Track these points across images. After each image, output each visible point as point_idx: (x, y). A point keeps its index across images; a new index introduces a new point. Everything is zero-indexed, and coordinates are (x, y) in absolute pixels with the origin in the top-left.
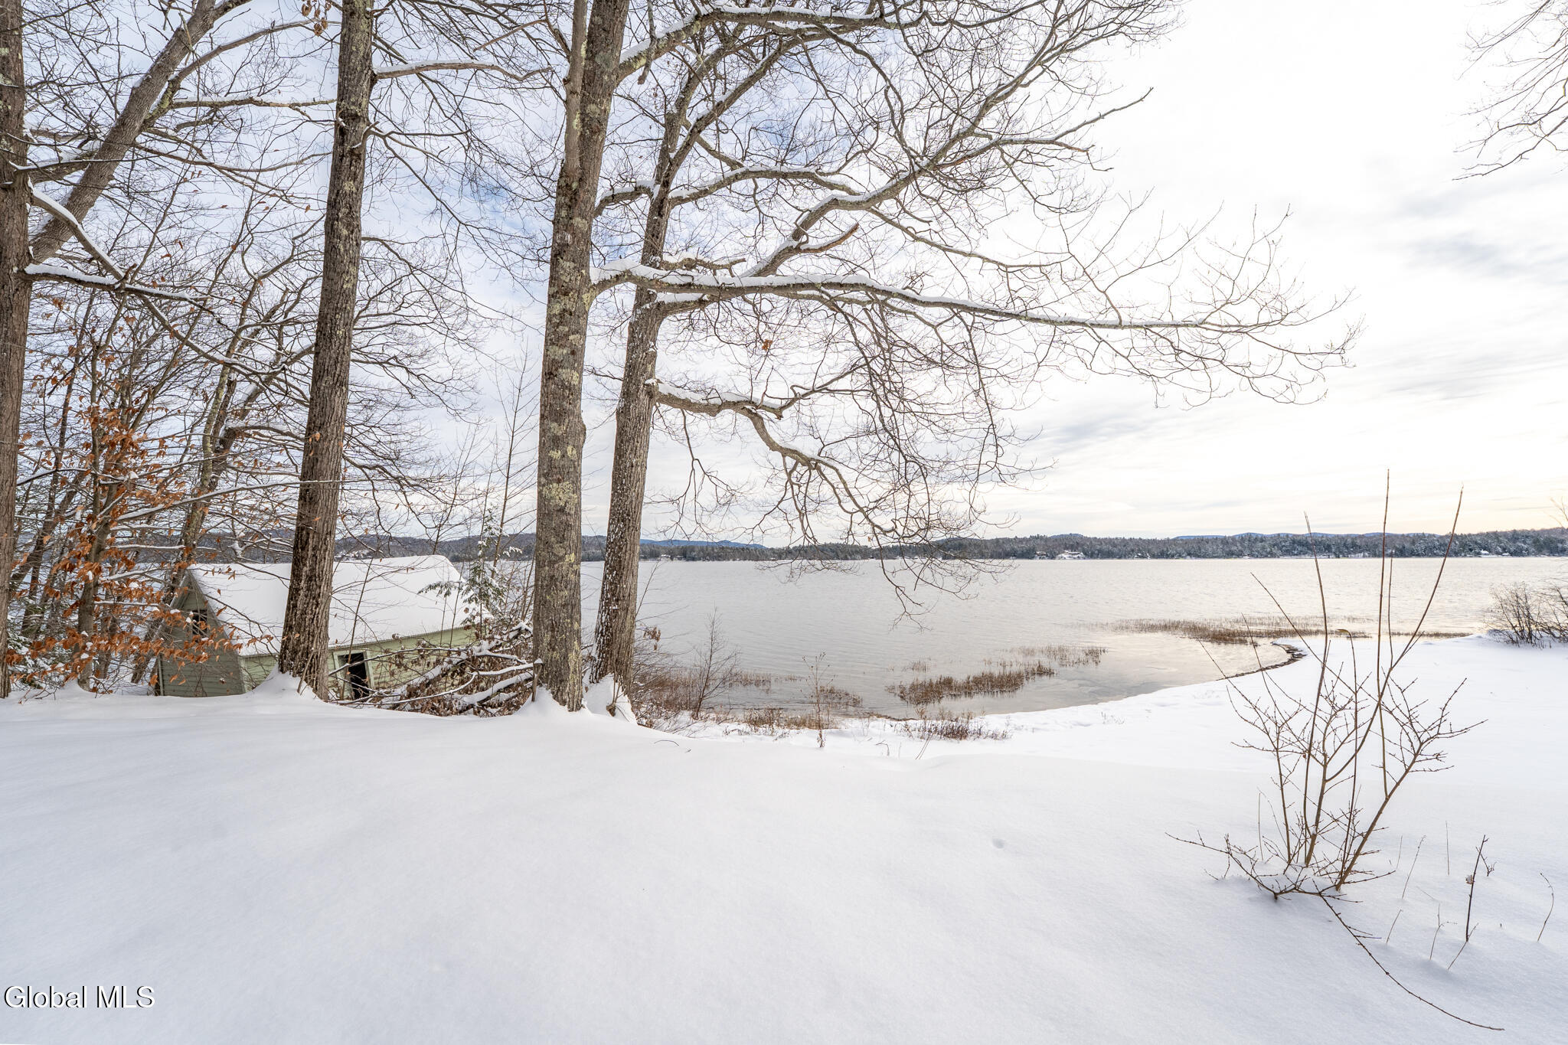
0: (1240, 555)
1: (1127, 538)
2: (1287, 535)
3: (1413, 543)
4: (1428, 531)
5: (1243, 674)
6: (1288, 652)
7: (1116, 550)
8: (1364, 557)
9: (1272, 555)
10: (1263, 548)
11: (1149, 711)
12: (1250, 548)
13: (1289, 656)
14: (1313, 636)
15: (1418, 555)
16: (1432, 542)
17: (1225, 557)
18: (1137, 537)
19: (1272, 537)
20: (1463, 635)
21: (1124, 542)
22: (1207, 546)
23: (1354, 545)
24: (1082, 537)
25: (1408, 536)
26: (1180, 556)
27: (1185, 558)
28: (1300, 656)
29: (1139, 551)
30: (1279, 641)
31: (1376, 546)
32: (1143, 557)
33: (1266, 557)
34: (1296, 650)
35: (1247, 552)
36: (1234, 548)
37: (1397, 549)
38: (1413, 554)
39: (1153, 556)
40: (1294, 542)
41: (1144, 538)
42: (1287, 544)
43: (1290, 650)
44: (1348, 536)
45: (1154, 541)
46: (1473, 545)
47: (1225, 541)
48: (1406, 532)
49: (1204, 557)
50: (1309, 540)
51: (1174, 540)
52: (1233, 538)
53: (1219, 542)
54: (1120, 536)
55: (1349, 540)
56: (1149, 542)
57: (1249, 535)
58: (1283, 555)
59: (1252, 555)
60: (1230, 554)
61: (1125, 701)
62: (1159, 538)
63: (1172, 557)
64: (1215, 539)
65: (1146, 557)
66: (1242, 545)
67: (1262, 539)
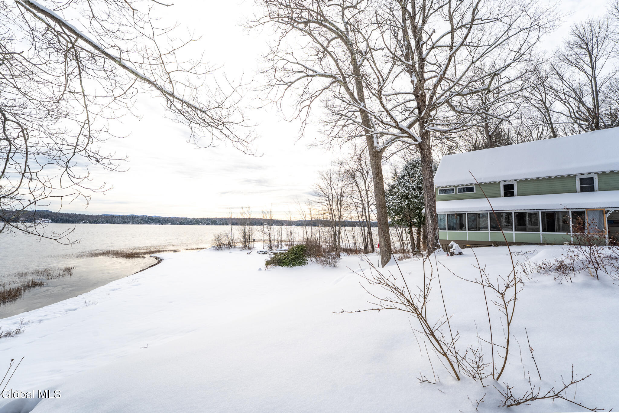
0: (128, 223)
1: (77, 213)
2: (146, 216)
3: (184, 220)
4: (188, 217)
5: (143, 270)
6: (156, 259)
7: (71, 219)
8: (170, 224)
9: (141, 223)
10: (138, 220)
11: (108, 294)
12: (133, 220)
13: (157, 261)
14: (163, 252)
15: (185, 224)
16: (189, 220)
17: (122, 224)
18: (82, 213)
19: (141, 216)
20: (204, 248)
21: (76, 216)
22: (115, 219)
23: (167, 220)
24: (51, 212)
25: (183, 218)
26: (103, 223)
27: (105, 223)
28: (161, 260)
29: (83, 220)
30: (153, 255)
31: (174, 221)
32: (85, 223)
33: (138, 224)
34: (159, 258)
35: (131, 222)
36: (126, 220)
37: (179, 222)
38: (184, 224)
39: (90, 223)
40: (148, 219)
41: (86, 214)
42: (146, 219)
43: (157, 258)
44: (166, 217)
45: (91, 216)
46: (198, 222)
47: (123, 217)
48: (182, 217)
49: (114, 223)
50: (154, 218)
51: (101, 216)
52: (126, 216)
53: (120, 218)
54: (73, 213)
55: (166, 219)
56: (89, 216)
57: (133, 216)
58: (144, 223)
59: (133, 223)
60: (124, 223)
61: (92, 292)
62: (94, 215)
63: (99, 223)
64: (119, 216)
65: (87, 223)
66: (129, 219)
67: (137, 217)
